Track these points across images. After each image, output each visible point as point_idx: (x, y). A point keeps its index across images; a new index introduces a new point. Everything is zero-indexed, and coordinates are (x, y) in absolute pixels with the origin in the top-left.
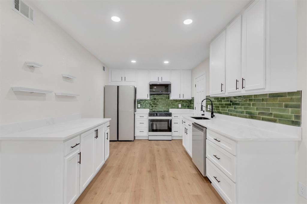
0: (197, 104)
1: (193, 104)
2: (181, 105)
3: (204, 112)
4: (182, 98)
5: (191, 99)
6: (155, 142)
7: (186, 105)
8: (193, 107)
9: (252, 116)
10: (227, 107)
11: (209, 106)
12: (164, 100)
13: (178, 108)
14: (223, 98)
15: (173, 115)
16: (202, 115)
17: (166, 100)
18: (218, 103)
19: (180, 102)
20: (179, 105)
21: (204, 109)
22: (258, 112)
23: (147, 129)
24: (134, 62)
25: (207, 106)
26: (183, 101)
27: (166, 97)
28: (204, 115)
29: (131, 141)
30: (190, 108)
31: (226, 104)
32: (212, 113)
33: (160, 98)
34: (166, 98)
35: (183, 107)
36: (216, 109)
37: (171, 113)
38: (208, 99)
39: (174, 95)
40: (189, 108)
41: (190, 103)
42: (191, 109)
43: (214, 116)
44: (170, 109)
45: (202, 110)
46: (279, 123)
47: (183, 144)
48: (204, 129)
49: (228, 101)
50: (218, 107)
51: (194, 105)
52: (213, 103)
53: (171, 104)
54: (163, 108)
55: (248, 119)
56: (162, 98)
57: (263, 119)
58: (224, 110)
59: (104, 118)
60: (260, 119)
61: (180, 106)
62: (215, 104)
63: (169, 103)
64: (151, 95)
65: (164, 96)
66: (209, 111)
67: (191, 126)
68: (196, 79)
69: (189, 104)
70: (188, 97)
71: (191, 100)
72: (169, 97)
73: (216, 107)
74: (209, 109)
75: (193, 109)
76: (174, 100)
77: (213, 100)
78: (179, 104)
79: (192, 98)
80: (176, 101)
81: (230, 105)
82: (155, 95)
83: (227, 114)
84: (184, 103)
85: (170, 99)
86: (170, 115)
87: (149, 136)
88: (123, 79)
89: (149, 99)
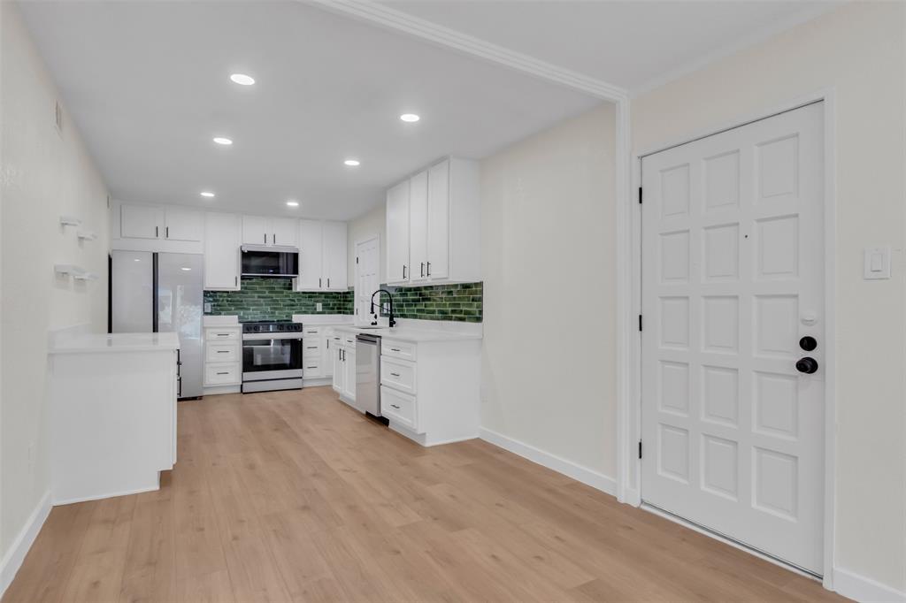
0: (361, 303)
1: (350, 301)
2: (321, 304)
3: (376, 317)
4: (325, 289)
5: (347, 291)
7: (335, 305)
8: (353, 309)
9: (444, 316)
10: (415, 305)
11: (385, 304)
12: (278, 292)
13: (315, 312)
14: (410, 289)
15: (305, 329)
16: (373, 324)
17: (282, 292)
18: (402, 298)
19: (319, 297)
20: (318, 304)
21: (377, 309)
22: (450, 309)
23: (239, 366)
24: (208, 195)
25: (382, 306)
26: (327, 295)
27: (285, 284)
28: (376, 324)
30: (344, 313)
31: (413, 300)
32: (391, 319)
33: (267, 288)
34: (285, 288)
35: (329, 309)
36: (399, 310)
37: (301, 324)
38: (383, 290)
39: (305, 282)
40: (340, 313)
41: (344, 301)
42: (347, 313)
43: (395, 323)
44: (293, 316)
45: (372, 312)
46: (468, 321)
47: (335, 385)
48: (378, 339)
50: (402, 306)
51: (353, 305)
52: (393, 298)
53: (297, 302)
54: (277, 312)
55: (440, 321)
56: (273, 288)
58: (410, 310)
61: (319, 307)
62: (396, 301)
63: (293, 300)
64: (243, 278)
65: (280, 284)
66: (386, 315)
67: (354, 343)
68: (357, 245)
69: (340, 302)
70: (339, 286)
71: (348, 293)
72: (291, 285)
73: (398, 306)
74: (385, 312)
75: (352, 313)
76: (304, 293)
77: (393, 292)
78: (317, 302)
79: (349, 288)
80: (311, 295)
81: (419, 300)
82: (254, 280)
83: (415, 317)
84: (330, 301)
85: (294, 290)
86: (298, 328)
87: (243, 382)
88: (162, 232)
89: (239, 288)
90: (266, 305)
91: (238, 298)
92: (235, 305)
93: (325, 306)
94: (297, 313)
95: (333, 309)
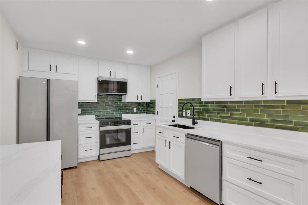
0: (160, 108)
1: (153, 107)
2: (136, 108)
5: (150, 102)
6: (111, 161)
7: (142, 109)
8: (154, 111)
9: (260, 124)
10: (218, 113)
12: (115, 102)
13: (133, 113)
16: (173, 121)
17: (117, 103)
18: (202, 108)
19: (135, 105)
20: (134, 108)
22: (269, 119)
23: (97, 145)
24: (81, 42)
26: (139, 104)
27: (118, 98)
29: (72, 168)
30: (147, 113)
31: (215, 110)
33: (110, 100)
34: (118, 100)
35: (139, 111)
37: (131, 120)
39: (130, 97)
40: (145, 113)
41: (148, 107)
42: (150, 113)
43: (197, 123)
44: (123, 115)
46: (303, 131)
47: (158, 160)
49: (220, 106)
51: (155, 109)
52: (195, 108)
53: (124, 108)
54: (114, 113)
55: (254, 127)
56: (113, 101)
57: (278, 127)
58: (212, 116)
59: (19, 143)
60: (273, 128)
61: (135, 110)
63: (122, 107)
64: (98, 95)
65: (116, 98)
66: (186, 117)
67: (182, 139)
68: (158, 78)
69: (145, 108)
70: (146, 99)
72: (122, 99)
75: (154, 113)
76: (128, 103)
79: (151, 100)
80: (131, 104)
82: (103, 96)
84: (140, 107)
85: (123, 101)
86: (128, 122)
87: (99, 154)
88: (53, 68)
89: (96, 101)
90: (109, 109)
91: (95, 106)
92: (93, 110)
93: (138, 109)
94: (124, 113)
95: (141, 111)
